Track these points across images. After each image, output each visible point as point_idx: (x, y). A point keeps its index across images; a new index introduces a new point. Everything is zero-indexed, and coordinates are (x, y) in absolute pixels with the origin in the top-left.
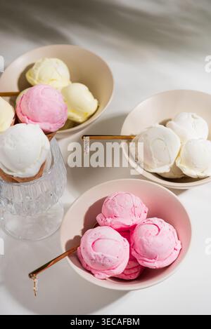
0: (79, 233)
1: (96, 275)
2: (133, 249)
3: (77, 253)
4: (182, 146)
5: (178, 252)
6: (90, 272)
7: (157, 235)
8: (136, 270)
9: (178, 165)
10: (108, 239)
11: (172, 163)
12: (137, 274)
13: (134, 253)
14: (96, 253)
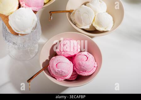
0: (48, 58)
1: (57, 79)
2: (74, 67)
3: (48, 68)
4: (95, 16)
5: (96, 68)
6: (54, 78)
7: (87, 60)
8: (75, 76)
9: (94, 25)
10: (63, 63)
11: (91, 24)
12: (76, 78)
13: (75, 69)
14: (58, 69)
